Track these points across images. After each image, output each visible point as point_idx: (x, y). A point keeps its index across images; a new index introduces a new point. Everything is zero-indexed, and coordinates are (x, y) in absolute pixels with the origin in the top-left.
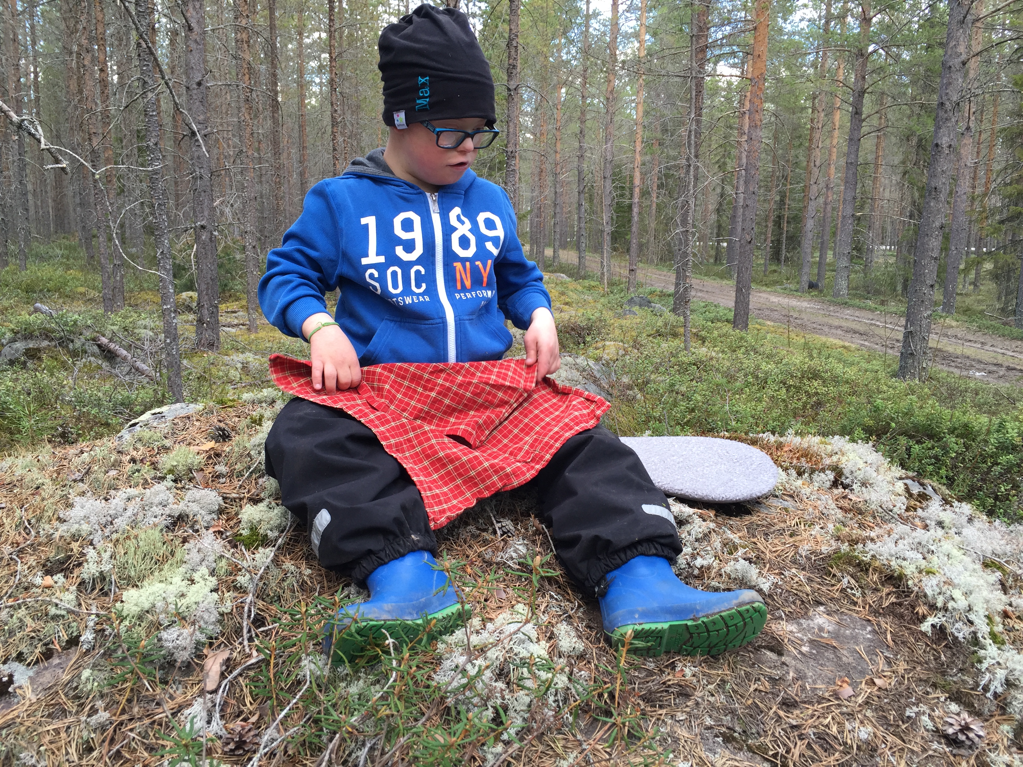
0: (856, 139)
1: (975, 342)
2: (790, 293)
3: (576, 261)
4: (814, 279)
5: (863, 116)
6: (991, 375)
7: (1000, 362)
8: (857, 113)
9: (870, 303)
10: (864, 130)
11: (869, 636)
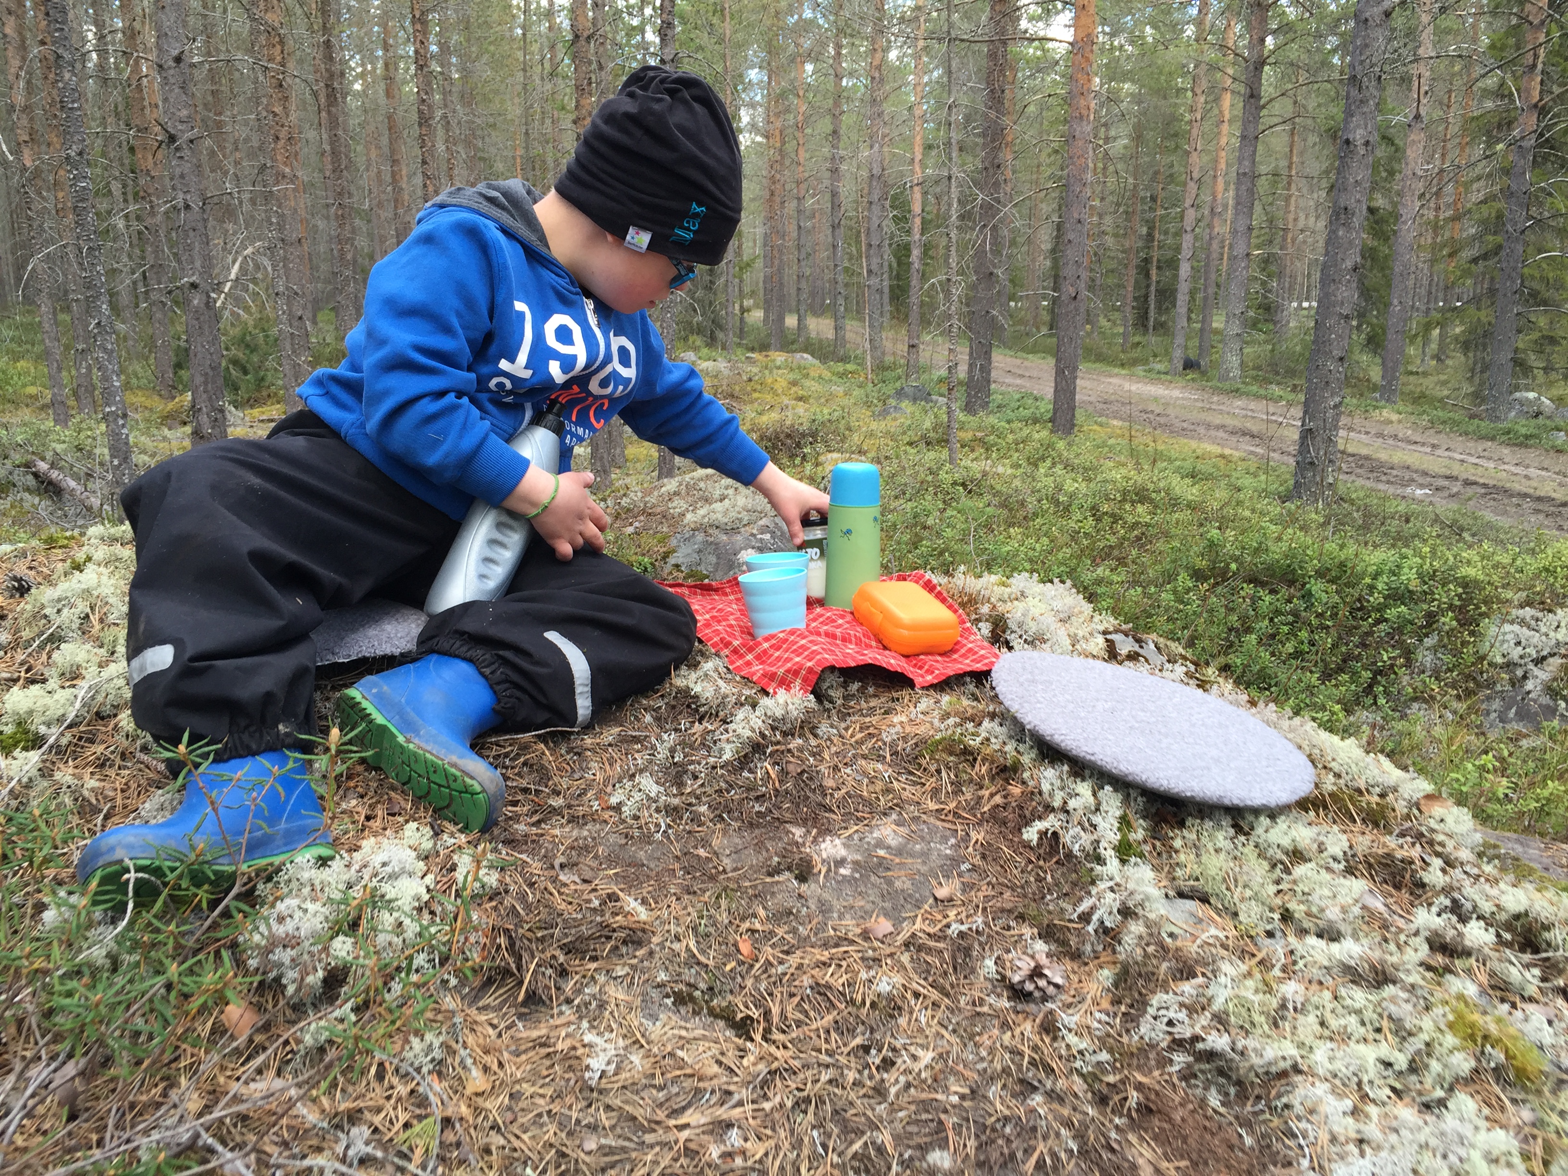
0: (1251, 136)
1: (1423, 444)
2: (1156, 377)
3: (830, 335)
4: (1193, 355)
5: (1262, 102)
6: (1439, 494)
7: (1455, 473)
8: (1252, 96)
9: (1275, 390)
10: (1267, 121)
11: (948, 852)
